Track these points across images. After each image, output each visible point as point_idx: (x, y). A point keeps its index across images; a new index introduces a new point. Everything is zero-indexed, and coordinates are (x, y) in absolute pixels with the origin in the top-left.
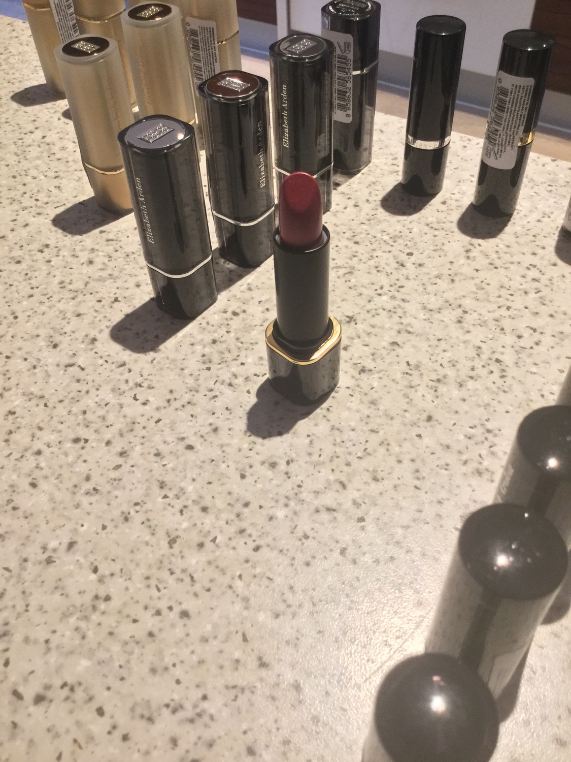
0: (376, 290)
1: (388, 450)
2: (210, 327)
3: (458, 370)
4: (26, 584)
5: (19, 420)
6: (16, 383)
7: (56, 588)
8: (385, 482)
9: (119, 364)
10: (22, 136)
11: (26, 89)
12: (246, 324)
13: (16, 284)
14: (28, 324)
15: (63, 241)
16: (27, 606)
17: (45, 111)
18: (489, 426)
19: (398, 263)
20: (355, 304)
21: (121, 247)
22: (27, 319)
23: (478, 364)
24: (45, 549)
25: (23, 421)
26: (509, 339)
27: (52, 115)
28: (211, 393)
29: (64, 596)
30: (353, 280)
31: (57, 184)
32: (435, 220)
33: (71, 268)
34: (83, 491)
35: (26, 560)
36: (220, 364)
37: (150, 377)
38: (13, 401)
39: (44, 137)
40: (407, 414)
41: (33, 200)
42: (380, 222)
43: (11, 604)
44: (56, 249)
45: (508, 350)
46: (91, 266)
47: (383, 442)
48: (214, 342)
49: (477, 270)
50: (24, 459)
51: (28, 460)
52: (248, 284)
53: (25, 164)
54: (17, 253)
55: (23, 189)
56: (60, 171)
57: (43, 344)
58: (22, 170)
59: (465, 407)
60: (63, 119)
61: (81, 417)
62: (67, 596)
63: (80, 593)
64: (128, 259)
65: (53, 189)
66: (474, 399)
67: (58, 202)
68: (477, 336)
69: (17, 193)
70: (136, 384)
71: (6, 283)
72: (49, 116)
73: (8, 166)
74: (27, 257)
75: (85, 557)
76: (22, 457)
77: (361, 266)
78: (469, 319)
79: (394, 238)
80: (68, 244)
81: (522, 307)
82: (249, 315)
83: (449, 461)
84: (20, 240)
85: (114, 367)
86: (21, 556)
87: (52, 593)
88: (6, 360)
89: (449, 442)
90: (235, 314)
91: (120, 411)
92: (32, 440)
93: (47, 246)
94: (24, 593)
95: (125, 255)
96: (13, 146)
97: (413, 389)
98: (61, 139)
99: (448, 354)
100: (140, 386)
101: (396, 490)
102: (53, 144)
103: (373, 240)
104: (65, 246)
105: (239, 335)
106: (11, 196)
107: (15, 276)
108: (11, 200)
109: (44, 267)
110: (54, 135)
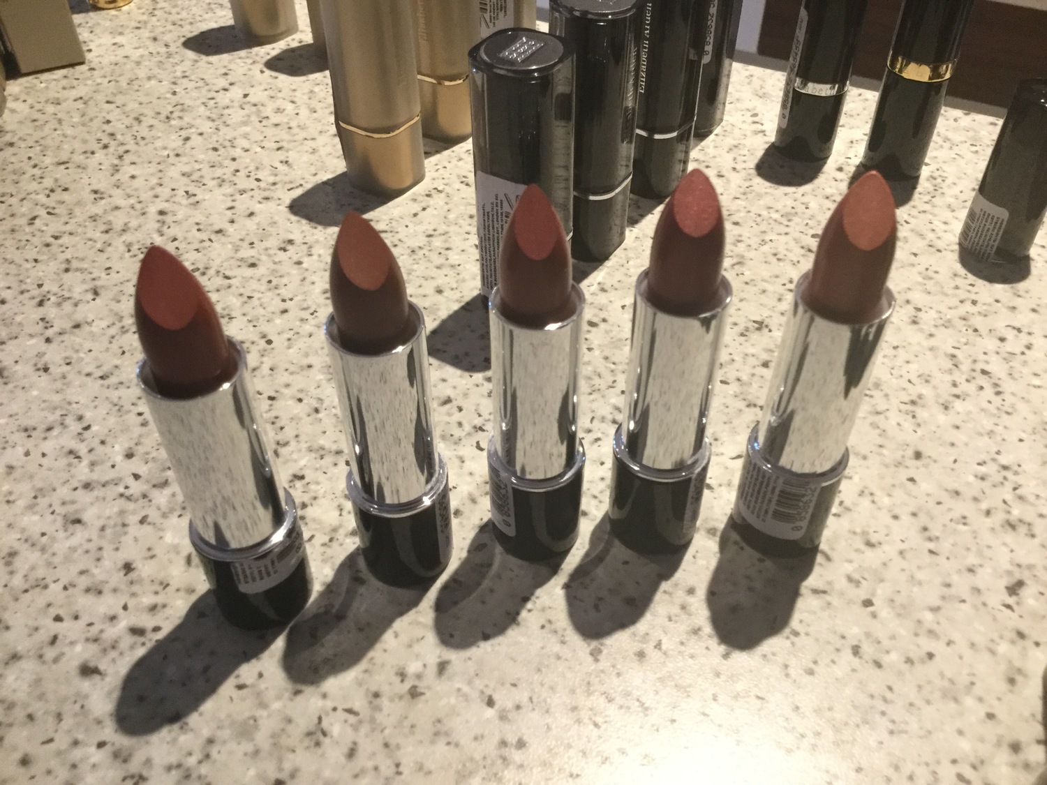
0: (784, 285)
1: (873, 502)
3: (935, 387)
4: (387, 732)
5: (312, 487)
6: (295, 433)
7: (437, 734)
8: (885, 547)
9: (442, 400)
10: (214, 95)
11: (202, 33)
12: (612, 338)
13: (256, 295)
14: (291, 351)
15: (313, 234)
16: (398, 765)
17: (238, 61)
18: (1003, 460)
19: (802, 247)
20: (761, 304)
21: (400, 240)
23: (960, 378)
24: (402, 675)
25: (319, 487)
26: (991, 344)
27: (251, 67)
28: (590, 434)
29: (452, 746)
30: (747, 273)
31: (283, 158)
32: (835, 191)
35: (377, 695)
36: (591, 394)
38: (296, 461)
39: (246, 96)
40: (885, 451)
41: (252, 179)
42: (759, 196)
43: (370, 764)
44: (305, 246)
45: (993, 358)
47: (863, 492)
49: (915, 255)
50: (335, 544)
51: (341, 545)
52: (599, 283)
53: (227, 133)
54: (246, 253)
55: (233, 166)
56: (282, 141)
57: (320, 377)
58: (225, 140)
59: (960, 437)
60: (268, 72)
62: (457, 745)
63: (476, 739)
64: (414, 257)
65: (278, 165)
66: (970, 425)
67: (291, 182)
68: (946, 340)
69: (225, 170)
70: (475, 427)
71: (241, 295)
72: (246, 68)
73: (201, 134)
74: (264, 258)
75: (470, 683)
76: (331, 540)
77: (751, 254)
78: (928, 317)
79: (789, 216)
80: (322, 239)
81: (991, 300)
82: (613, 325)
83: (966, 513)
84: (248, 234)
86: (368, 690)
87: (433, 742)
88: (270, 402)
89: (956, 486)
90: (593, 324)
91: (461, 468)
92: (341, 515)
93: (291, 242)
94: (386, 745)
95: (409, 251)
96: (203, 108)
97: (882, 417)
98: (272, 97)
99: (914, 367)
100: (481, 429)
101: (904, 558)
102: (263, 105)
103: (759, 219)
104: (317, 242)
105: (607, 353)
106: (218, 175)
107: (254, 285)
108: (219, 180)
109: (295, 271)
110: (260, 93)
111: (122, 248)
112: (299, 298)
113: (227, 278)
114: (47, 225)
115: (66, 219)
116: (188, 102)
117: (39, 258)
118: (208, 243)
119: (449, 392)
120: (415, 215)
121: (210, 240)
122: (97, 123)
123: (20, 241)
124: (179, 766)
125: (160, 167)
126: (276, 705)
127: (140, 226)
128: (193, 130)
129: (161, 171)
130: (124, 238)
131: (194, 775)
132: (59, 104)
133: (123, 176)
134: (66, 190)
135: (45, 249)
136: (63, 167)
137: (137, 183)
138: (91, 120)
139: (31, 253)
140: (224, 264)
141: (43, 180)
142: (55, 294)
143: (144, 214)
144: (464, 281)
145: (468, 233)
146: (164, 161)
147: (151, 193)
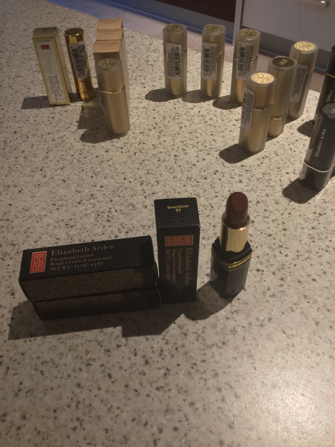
2: (309, 220)
4: (254, 335)
7: (268, 338)
9: (269, 235)
12: (327, 221)
13: (207, 190)
14: (219, 211)
15: (224, 169)
16: (257, 345)
21: (253, 175)
22: (218, 208)
24: (258, 319)
28: (318, 254)
29: (273, 342)
31: (213, 139)
33: (232, 184)
34: (268, 295)
35: (250, 324)
36: (319, 240)
37: (285, 243)
39: (199, 112)
41: (203, 146)
44: (222, 173)
46: (241, 183)
48: (313, 228)
52: (323, 200)
53: (194, 126)
54: (203, 174)
55: (197, 140)
56: (213, 132)
58: (193, 129)
61: (257, 259)
64: (258, 181)
65: (211, 141)
67: (216, 148)
69: (194, 142)
70: (279, 246)
71: (202, 189)
73: (185, 126)
74: (209, 176)
75: (278, 326)
80: (227, 171)
82: (327, 216)
84: (203, 167)
85: (266, 236)
86: (248, 322)
87: (267, 340)
88: (214, 227)
90: (320, 214)
91: (275, 259)
93: (217, 171)
94: (254, 338)
95: (256, 179)
96: (185, 116)
100: (281, 247)
102: (205, 116)
104: (226, 172)
105: (325, 226)
106: (192, 143)
107: (206, 186)
108: (192, 145)
109: (219, 182)
110: (204, 111)
111: (164, 168)
112: (221, 192)
113: (198, 182)
114: (140, 156)
115: (145, 154)
116: (180, 113)
117: (139, 168)
118: (190, 169)
119: (271, 232)
120: (259, 165)
121: (191, 168)
122: (151, 118)
123: (132, 161)
124: (196, 333)
125: (173, 138)
126: (222, 321)
127: (169, 160)
128: (183, 124)
129: (173, 140)
130: (164, 164)
131: (201, 336)
132: (137, 109)
133: (161, 140)
134: (144, 143)
135: (141, 165)
136: (142, 134)
137: (166, 143)
138: (149, 117)
139: (137, 166)
140: (197, 177)
141: (137, 139)
142: (145, 181)
143: (170, 155)
144: (276, 192)
145: (277, 174)
146: (174, 136)
147: (171, 148)
